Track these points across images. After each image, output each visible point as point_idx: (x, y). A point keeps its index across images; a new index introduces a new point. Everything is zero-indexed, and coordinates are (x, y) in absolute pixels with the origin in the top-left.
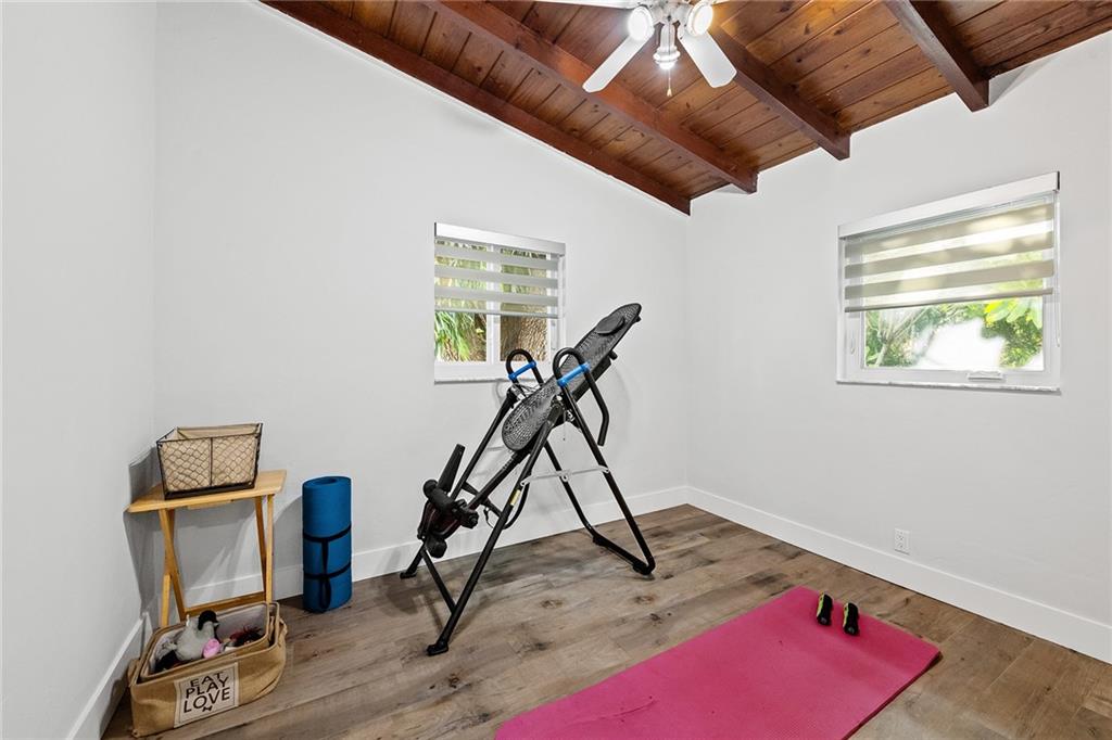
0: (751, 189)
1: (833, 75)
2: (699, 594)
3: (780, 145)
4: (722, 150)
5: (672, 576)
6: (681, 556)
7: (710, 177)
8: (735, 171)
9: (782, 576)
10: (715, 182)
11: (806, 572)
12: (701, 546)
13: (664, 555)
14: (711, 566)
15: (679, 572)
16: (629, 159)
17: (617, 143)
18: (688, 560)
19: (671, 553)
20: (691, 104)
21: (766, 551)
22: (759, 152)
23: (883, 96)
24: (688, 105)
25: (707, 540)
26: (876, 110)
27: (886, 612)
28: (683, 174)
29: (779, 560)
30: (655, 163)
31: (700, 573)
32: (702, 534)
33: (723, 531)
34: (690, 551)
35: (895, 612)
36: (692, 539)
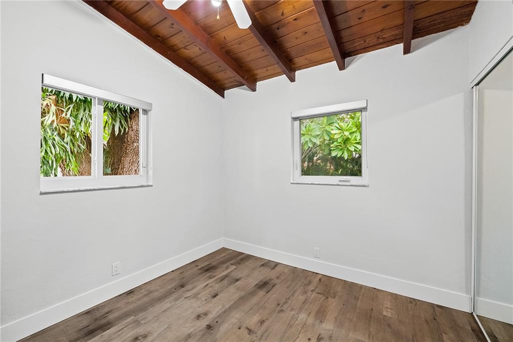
0: (254, 90)
1: (292, 40)
2: (232, 303)
3: (267, 70)
4: (241, 67)
5: (217, 295)
6: (222, 280)
7: (235, 80)
8: (247, 79)
9: (270, 280)
10: (237, 83)
11: (280, 275)
12: (231, 271)
13: (212, 282)
14: (238, 283)
15: (221, 291)
16: (192, 62)
17: (185, 50)
18: (225, 282)
19: (216, 280)
20: (226, 38)
21: (263, 267)
22: (258, 72)
23: (309, 56)
24: (225, 39)
25: (234, 267)
26: (306, 62)
27: (313, 288)
28: (220, 76)
29: (268, 271)
30: (206, 67)
31: (232, 289)
32: (232, 264)
33: (242, 260)
34: (226, 276)
35: (317, 287)
36: (227, 268)
